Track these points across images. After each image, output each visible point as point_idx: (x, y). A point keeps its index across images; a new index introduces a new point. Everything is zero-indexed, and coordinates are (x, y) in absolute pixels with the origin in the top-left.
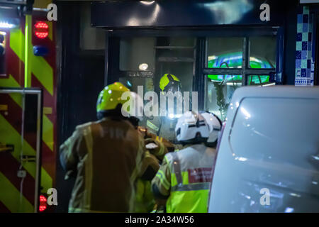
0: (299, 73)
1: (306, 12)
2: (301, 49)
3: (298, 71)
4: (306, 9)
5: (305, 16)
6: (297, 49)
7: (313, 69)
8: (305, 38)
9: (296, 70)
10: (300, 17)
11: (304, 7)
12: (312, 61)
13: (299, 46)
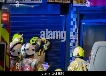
0: (72, 34)
1: (75, 9)
2: (73, 24)
3: (72, 33)
4: (75, 8)
5: (74, 11)
6: (71, 24)
7: (78, 32)
8: (74, 20)
9: (71, 32)
10: (72, 12)
11: (74, 8)
12: (77, 29)
13: (72, 23)
